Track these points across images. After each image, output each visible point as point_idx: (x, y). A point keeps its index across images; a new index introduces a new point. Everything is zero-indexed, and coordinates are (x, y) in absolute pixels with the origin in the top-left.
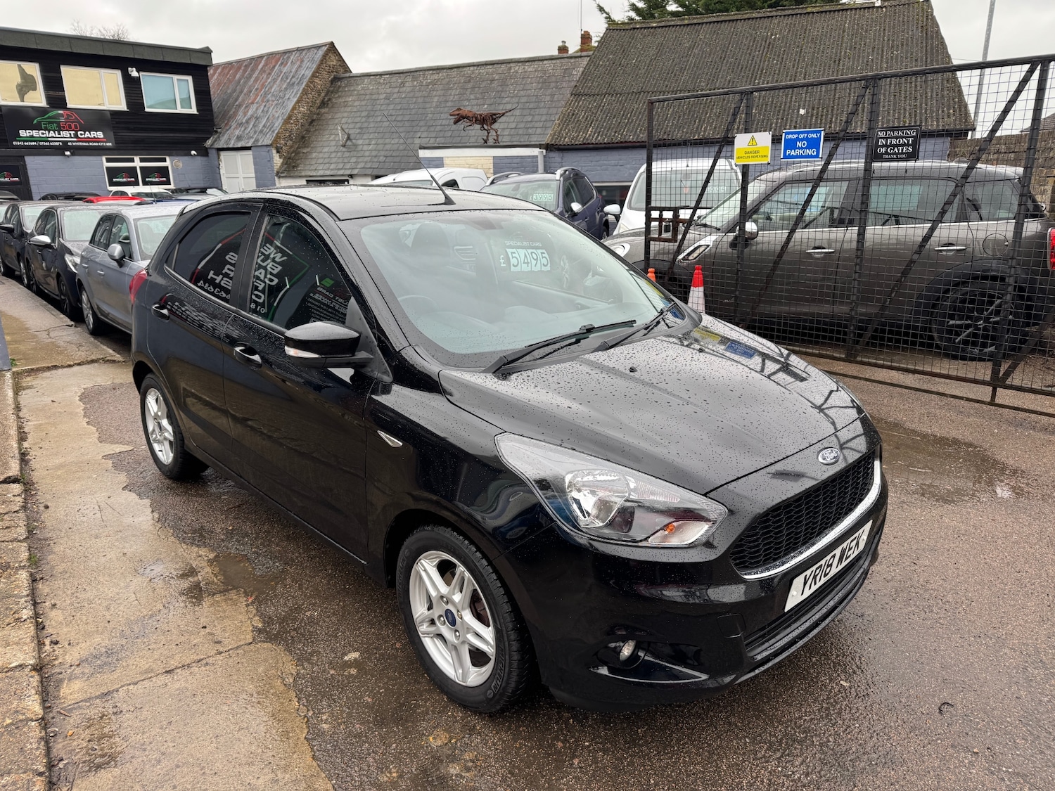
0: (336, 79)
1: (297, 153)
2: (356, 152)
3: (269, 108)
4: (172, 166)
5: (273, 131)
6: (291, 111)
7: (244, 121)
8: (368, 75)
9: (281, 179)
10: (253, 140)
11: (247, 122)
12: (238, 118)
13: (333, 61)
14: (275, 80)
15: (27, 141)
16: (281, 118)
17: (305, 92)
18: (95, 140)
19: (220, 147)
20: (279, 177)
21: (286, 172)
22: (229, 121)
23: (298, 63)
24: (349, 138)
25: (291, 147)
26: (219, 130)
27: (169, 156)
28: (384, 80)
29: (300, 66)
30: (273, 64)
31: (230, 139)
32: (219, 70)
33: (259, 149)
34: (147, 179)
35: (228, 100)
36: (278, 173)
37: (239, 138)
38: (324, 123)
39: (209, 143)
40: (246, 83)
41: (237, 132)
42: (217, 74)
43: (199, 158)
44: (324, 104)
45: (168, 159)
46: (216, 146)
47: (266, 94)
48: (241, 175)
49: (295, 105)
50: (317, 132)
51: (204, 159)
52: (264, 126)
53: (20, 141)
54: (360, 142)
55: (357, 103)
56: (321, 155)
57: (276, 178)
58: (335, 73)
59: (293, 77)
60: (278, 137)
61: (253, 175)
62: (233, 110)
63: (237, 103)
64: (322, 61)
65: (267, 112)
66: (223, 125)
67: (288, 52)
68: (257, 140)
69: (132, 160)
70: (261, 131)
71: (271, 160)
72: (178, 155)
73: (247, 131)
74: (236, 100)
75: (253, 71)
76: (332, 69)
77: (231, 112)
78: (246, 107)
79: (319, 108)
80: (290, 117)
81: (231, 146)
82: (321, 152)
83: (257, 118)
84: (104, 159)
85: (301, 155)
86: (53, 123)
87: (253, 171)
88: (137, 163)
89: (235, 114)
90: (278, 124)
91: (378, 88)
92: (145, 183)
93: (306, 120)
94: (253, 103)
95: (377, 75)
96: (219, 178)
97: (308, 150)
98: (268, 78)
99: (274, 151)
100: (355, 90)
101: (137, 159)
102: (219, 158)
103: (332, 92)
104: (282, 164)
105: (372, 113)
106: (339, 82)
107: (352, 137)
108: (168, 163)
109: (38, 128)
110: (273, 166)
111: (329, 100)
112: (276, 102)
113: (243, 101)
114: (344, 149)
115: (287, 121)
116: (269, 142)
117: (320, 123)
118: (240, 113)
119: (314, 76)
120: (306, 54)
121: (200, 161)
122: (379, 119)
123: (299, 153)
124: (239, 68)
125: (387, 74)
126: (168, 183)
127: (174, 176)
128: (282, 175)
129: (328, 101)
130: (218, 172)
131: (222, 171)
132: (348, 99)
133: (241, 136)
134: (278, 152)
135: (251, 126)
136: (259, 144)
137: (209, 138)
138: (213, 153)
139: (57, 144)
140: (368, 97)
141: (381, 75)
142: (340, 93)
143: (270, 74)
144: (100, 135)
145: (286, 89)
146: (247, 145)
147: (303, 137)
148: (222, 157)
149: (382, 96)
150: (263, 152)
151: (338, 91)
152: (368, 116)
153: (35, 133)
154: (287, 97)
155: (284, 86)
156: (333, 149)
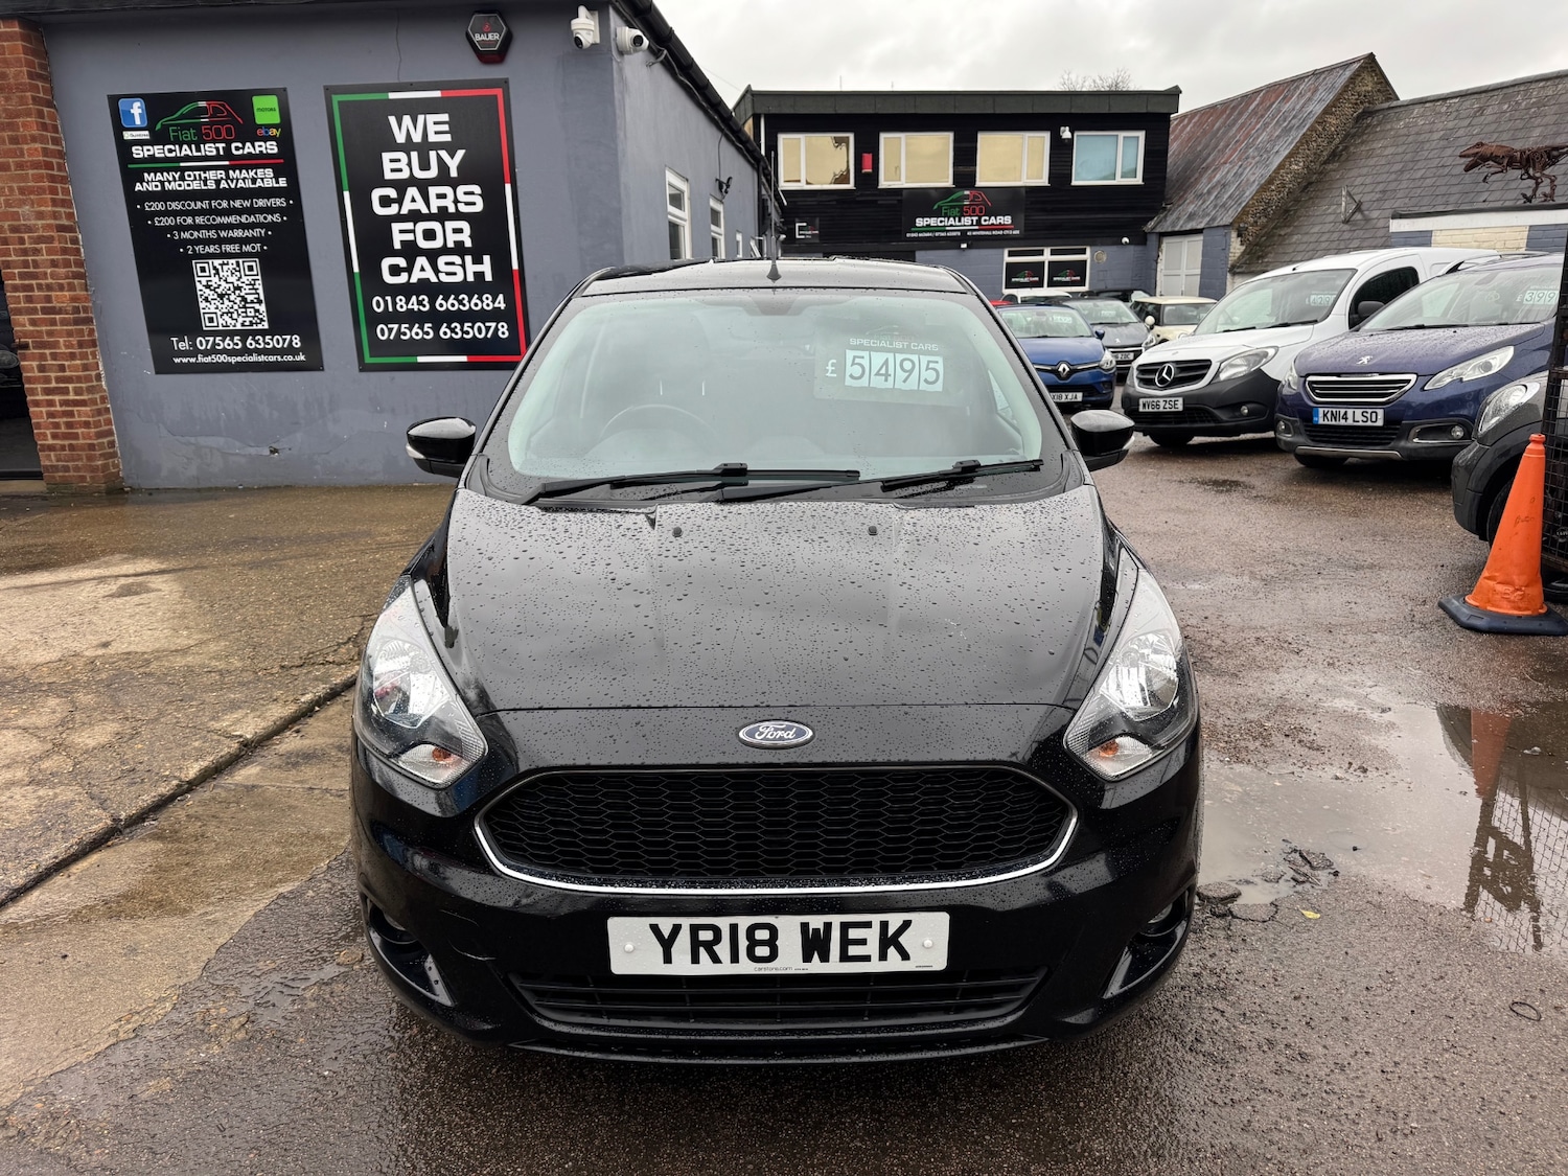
0: (1367, 113)
1: (1269, 235)
2: (1362, 232)
3: (1245, 169)
4: (1092, 260)
5: (1240, 204)
6: (1274, 172)
7: (1205, 191)
8: (1422, 102)
9: (1236, 277)
10: (1208, 219)
11: (1209, 192)
12: (1199, 187)
13: (1368, 85)
14: (1266, 125)
15: (922, 232)
16: (1257, 183)
17: (1305, 140)
18: (1001, 227)
19: (1163, 231)
20: (1234, 274)
21: (1245, 266)
22: (1185, 192)
23: (1309, 94)
24: (1358, 208)
25: (1264, 227)
26: (1169, 206)
27: (1090, 245)
28: (1448, 107)
29: (1310, 99)
30: (1272, 100)
31: (1178, 218)
32: (1196, 118)
33: (1214, 231)
34: (1055, 279)
35: (1193, 162)
36: (1233, 266)
37: (1191, 217)
38: (1326, 186)
39: (1151, 224)
40: (1225, 133)
41: (1191, 208)
42: (1191, 125)
43: (1132, 247)
44: (1335, 156)
45: (1088, 250)
46: (1158, 230)
47: (1247, 147)
48: (1184, 271)
49: (1284, 160)
50: (1311, 201)
51: (1139, 248)
52: (1230, 197)
53: (914, 232)
54: (1375, 214)
55: (1390, 151)
56: (1305, 238)
57: (1229, 276)
58: (1367, 105)
59: (1294, 117)
60: (1244, 212)
61: (1198, 271)
62: (1197, 175)
63: (1204, 165)
64: (1347, 86)
65: (1241, 174)
66: (1177, 198)
67: (1300, 79)
68: (1213, 219)
69: (1041, 253)
70: (1224, 205)
71: (1226, 248)
72: (1102, 244)
73: (1204, 206)
74: (1205, 160)
75: (1240, 114)
76: (1367, 97)
77: (1192, 180)
78: (1215, 170)
79: (1325, 163)
80: (1270, 181)
81: (1177, 229)
82: (1307, 233)
83: (1224, 186)
84: (1006, 252)
85: (1276, 238)
86: (954, 207)
87: (1200, 266)
88: (1047, 257)
89: (1197, 181)
90: (1249, 192)
91: (1434, 122)
92: (1051, 284)
93: (1299, 183)
94: (1225, 163)
95: (1438, 100)
96: (1153, 276)
97: (1289, 230)
98: (1257, 123)
99: (1234, 234)
100: (1391, 129)
101: (1047, 251)
102: (1159, 246)
103: (1353, 137)
104: (1243, 254)
105: (1411, 165)
106: (1370, 119)
107: (1363, 207)
108: (1087, 256)
109: (937, 214)
110: (1227, 257)
111: (1346, 148)
112: (1257, 159)
113: (1214, 160)
114: (1346, 227)
115: (1264, 188)
116: (1227, 220)
117: (1320, 187)
118: (1204, 180)
119: (1326, 111)
120: (1325, 78)
121: (1132, 252)
122: (1419, 174)
123: (1273, 236)
124: (1224, 112)
125: (1456, 97)
126: (1082, 283)
127: (1091, 274)
128: (1238, 270)
129: (1342, 150)
130: (1154, 267)
131: (1161, 266)
132: (1375, 145)
133: (1194, 214)
134: (1239, 235)
135: (1212, 198)
136: (1216, 224)
137: (1152, 219)
138: (1152, 240)
139: (954, 234)
140: (1411, 139)
141: (1444, 99)
142: (1365, 137)
143: (1262, 116)
144: (1007, 220)
145: (1279, 137)
146: (1199, 227)
147: (1287, 211)
148: (1164, 246)
149: (1436, 136)
150: (1218, 235)
151: (1363, 133)
152: (1402, 171)
153: (933, 221)
154: (1276, 148)
155: (1277, 133)
156: (1327, 227)
